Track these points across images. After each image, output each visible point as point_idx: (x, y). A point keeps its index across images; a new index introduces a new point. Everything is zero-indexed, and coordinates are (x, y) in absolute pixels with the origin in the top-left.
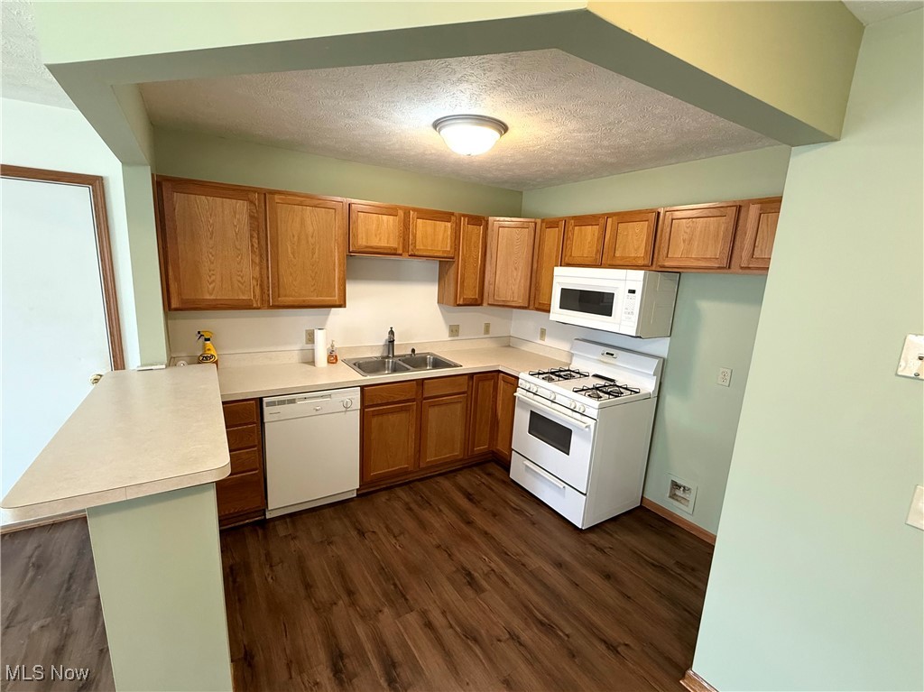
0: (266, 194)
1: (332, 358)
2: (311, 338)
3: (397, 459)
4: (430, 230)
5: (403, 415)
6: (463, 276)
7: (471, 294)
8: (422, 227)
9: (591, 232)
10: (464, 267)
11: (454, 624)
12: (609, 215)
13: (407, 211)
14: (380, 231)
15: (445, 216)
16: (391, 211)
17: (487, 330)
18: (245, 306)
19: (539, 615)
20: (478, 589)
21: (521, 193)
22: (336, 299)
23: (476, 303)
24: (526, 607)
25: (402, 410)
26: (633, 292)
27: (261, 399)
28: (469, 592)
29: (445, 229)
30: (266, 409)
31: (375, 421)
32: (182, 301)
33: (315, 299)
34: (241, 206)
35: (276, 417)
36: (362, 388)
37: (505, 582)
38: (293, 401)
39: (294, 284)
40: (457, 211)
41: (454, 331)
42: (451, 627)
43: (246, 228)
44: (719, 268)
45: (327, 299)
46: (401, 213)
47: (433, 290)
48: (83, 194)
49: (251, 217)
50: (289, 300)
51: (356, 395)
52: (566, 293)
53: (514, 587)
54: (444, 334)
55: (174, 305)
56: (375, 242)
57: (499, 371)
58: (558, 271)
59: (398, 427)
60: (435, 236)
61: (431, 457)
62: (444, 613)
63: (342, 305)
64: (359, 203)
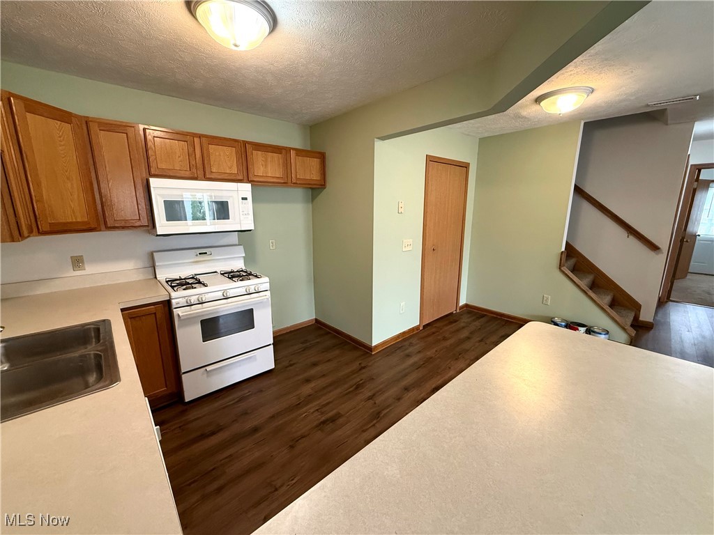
11: (372, 424)
19: (351, 389)
20: (338, 416)
24: (346, 394)
26: (246, 199)
28: (341, 420)
37: (328, 404)
42: (374, 425)
44: (284, 183)
53: (332, 399)
62: (364, 431)
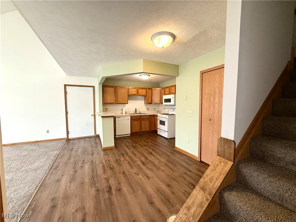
0: (116, 87)
1: (126, 113)
2: (122, 110)
3: (137, 129)
4: (142, 91)
5: (138, 121)
6: (148, 99)
7: (150, 102)
8: (140, 90)
9: (168, 89)
10: (148, 97)
12: (170, 86)
13: (138, 88)
14: (133, 91)
15: (144, 88)
16: (135, 88)
17: (154, 109)
18: (113, 104)
21: (159, 84)
22: (126, 102)
23: (151, 103)
25: (137, 121)
26: (173, 98)
27: (115, 117)
29: (145, 90)
30: (116, 118)
31: (133, 122)
32: (105, 103)
33: (123, 102)
34: (113, 89)
35: (117, 120)
36: (131, 116)
38: (120, 117)
39: (120, 101)
40: (146, 88)
41: (148, 109)
43: (113, 92)
45: (125, 102)
46: (137, 88)
47: (143, 102)
48: (92, 88)
49: (114, 90)
50: (119, 103)
51: (130, 117)
52: (165, 100)
54: (146, 110)
55: (103, 103)
56: (133, 93)
57: (155, 115)
58: (164, 96)
59: (137, 123)
60: (143, 92)
61: (143, 130)
63: (127, 104)
64: (130, 87)
